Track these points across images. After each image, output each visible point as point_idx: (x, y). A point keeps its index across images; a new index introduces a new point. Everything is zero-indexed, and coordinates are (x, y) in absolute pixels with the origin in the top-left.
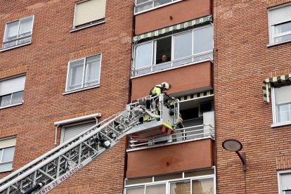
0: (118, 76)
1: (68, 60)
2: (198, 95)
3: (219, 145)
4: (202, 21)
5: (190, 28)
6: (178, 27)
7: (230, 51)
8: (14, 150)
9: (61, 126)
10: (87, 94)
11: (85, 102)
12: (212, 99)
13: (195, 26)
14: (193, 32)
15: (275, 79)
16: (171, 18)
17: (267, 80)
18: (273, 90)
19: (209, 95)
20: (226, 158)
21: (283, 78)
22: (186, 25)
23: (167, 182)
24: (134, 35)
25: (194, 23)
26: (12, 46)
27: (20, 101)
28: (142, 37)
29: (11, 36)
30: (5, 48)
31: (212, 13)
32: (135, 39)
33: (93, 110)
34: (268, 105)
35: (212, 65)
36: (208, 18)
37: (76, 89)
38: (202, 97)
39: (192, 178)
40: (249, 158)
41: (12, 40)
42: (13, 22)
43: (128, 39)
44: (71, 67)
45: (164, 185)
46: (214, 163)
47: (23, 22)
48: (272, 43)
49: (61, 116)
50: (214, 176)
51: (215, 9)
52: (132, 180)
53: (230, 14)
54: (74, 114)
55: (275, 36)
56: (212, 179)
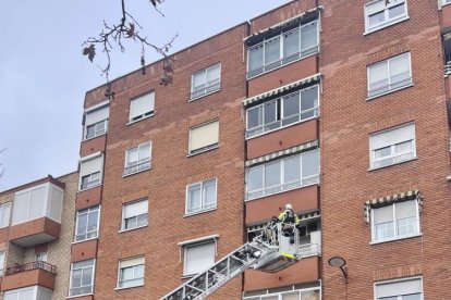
0: (233, 199)
1: (186, 184)
2: (306, 216)
3: (325, 261)
4: (309, 145)
5: (298, 152)
6: (288, 152)
7: (335, 174)
8: (143, 267)
9: (184, 246)
10: (206, 217)
11: (204, 225)
12: (319, 220)
13: (303, 151)
14: (301, 156)
15: (374, 202)
16: (281, 143)
17: (368, 202)
18: (373, 211)
19: (316, 216)
20: (331, 273)
21: (381, 200)
22: (294, 150)
23: (279, 294)
24: (246, 159)
25: (302, 148)
26: (133, 171)
27: (144, 223)
28: (254, 161)
29: (132, 161)
30: (126, 173)
31: (318, 138)
32: (248, 163)
33: (211, 231)
34: (368, 225)
35: (319, 188)
36: (315, 143)
37: (195, 212)
38: (310, 217)
39: (301, 290)
40: (350, 272)
41: (132, 165)
42: (133, 147)
43: (241, 164)
44: (189, 191)
45: (277, 297)
46: (320, 277)
47: (141, 148)
48: (372, 167)
49: (183, 237)
50: (320, 288)
51: (321, 135)
52: (248, 293)
53: (335, 139)
54: (195, 235)
55: (376, 161)
56: (318, 291)
